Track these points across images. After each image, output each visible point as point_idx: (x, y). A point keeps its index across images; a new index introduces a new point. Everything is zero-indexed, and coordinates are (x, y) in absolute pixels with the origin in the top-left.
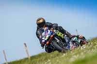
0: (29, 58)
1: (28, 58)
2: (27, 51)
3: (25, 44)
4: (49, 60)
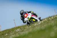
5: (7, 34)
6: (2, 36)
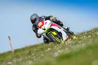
0: (13, 51)
1: (11, 52)
2: (11, 44)
3: (9, 37)
4: (33, 54)
5: (49, 49)
6: (42, 52)
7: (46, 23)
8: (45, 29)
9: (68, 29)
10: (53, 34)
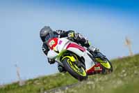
7: (61, 42)
8: (58, 52)
9: (96, 52)
10: (70, 60)
